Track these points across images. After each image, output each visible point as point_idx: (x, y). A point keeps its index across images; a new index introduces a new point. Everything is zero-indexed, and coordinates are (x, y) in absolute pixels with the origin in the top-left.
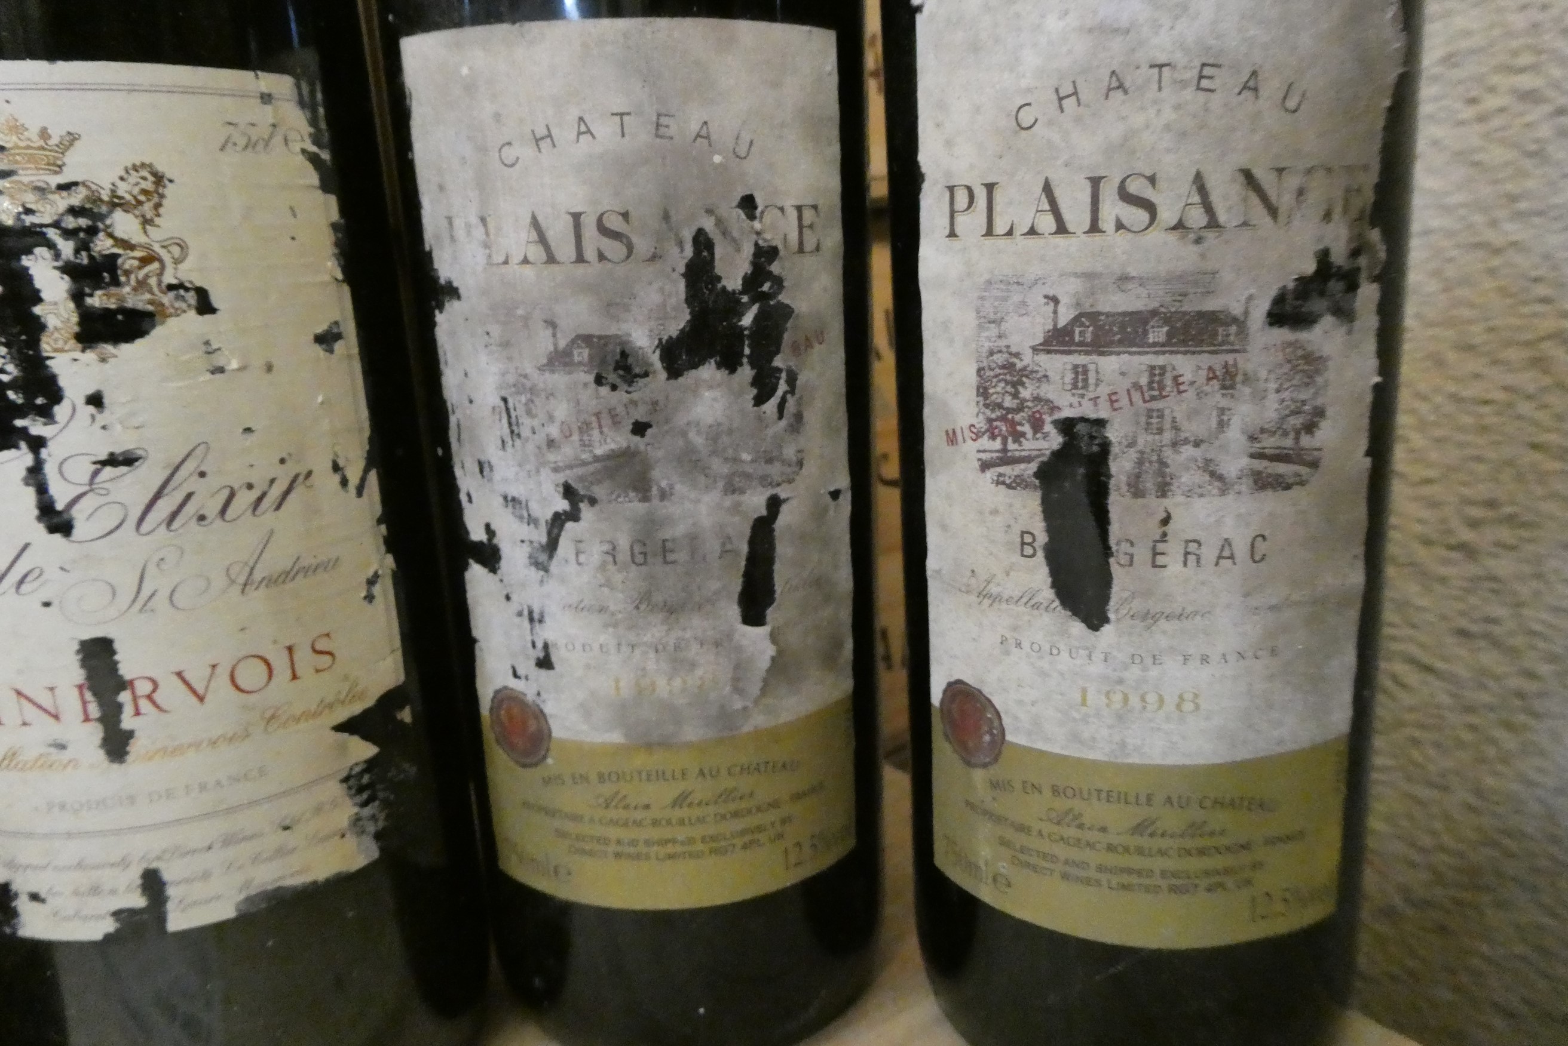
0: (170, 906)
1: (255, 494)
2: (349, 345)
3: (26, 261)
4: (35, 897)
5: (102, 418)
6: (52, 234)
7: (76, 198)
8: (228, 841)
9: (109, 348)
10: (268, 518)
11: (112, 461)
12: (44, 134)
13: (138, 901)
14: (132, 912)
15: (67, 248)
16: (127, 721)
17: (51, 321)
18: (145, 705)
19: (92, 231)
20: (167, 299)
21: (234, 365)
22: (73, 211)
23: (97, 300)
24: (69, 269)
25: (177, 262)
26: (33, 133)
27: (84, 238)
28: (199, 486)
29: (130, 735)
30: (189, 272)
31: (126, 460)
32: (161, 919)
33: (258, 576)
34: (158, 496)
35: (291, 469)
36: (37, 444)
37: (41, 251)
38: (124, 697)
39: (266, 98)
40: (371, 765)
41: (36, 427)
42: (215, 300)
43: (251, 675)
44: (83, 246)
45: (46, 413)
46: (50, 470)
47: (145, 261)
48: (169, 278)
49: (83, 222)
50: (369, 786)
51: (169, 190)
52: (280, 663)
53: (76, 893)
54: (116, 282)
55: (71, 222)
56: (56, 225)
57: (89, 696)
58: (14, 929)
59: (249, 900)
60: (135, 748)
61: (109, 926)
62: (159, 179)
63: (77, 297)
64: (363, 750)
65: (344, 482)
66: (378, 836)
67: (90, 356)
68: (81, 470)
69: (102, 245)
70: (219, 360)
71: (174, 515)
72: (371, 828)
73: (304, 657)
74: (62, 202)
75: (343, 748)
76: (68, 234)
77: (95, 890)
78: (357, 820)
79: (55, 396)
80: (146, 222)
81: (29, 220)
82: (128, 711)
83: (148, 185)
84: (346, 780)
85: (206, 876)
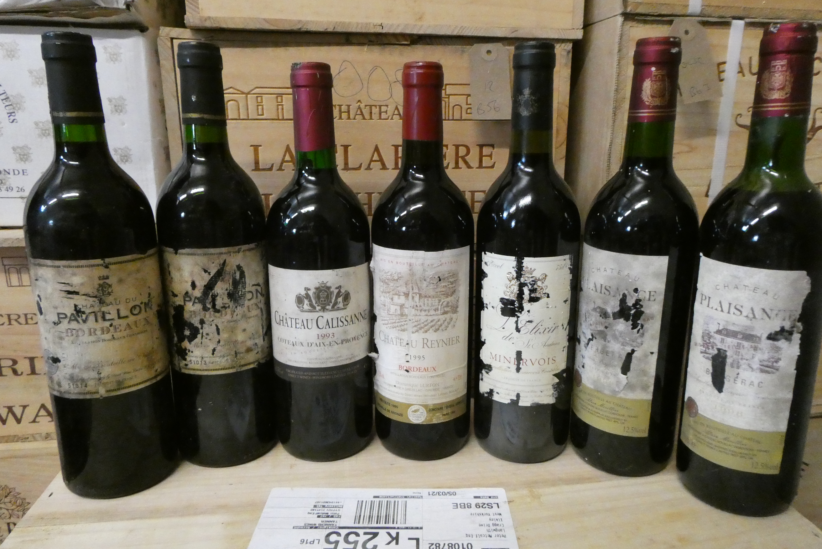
0: (520, 401)
1: (549, 329)
2: (569, 302)
3: (523, 288)
4: (498, 393)
5: (529, 314)
6: (529, 284)
7: (533, 279)
8: (532, 392)
9: (532, 303)
10: (550, 334)
11: (529, 322)
12: (531, 269)
13: (515, 399)
14: (513, 400)
15: (530, 286)
16: (521, 366)
17: (525, 298)
18: (524, 364)
19: (534, 284)
20: (543, 295)
21: (550, 307)
22: (533, 281)
23: (532, 295)
24: (530, 290)
25: (546, 289)
26: (529, 269)
27: (533, 285)
28: (541, 327)
29: (521, 368)
30: (547, 291)
31: (530, 322)
32: (518, 403)
33: (546, 344)
34: (534, 328)
35: (555, 325)
36: (518, 317)
37: (526, 287)
38: (521, 362)
39: (565, 260)
40: (557, 383)
41: (518, 314)
42: (550, 296)
43: (542, 362)
44: (533, 286)
45: (521, 312)
46: (519, 321)
47: (541, 289)
48: (544, 292)
49: (533, 283)
50: (556, 388)
51: (547, 278)
52: (547, 361)
53: (505, 394)
54: (536, 292)
55: (532, 283)
56: (529, 283)
57: (516, 360)
58: (492, 398)
59: (533, 403)
60: (521, 371)
61: (509, 401)
62: (546, 276)
63: (530, 294)
64: (557, 380)
65: (563, 328)
66: (556, 398)
67: (529, 304)
68: (524, 322)
69: (535, 286)
70: (548, 306)
71: (536, 332)
72: (555, 396)
73: (551, 360)
74: (531, 279)
75: (553, 379)
76: (531, 284)
77: (508, 395)
78: (553, 394)
79: (523, 309)
80: (543, 283)
81: (525, 282)
82: (521, 364)
83: (544, 277)
84: (553, 385)
85: (527, 397)
